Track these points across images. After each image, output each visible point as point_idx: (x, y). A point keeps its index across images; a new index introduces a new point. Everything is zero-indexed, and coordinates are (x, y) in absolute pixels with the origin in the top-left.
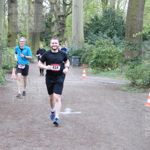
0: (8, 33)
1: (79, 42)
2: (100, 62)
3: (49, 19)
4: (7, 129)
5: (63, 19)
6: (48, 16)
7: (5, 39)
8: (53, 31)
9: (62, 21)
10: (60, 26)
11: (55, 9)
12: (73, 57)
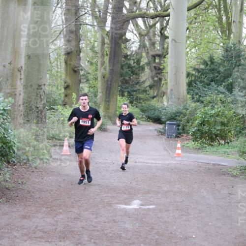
0: (65, 83)
1: (179, 99)
2: (207, 131)
3: (136, 61)
4: (35, 226)
5: (160, 60)
6: (135, 56)
8: (142, 80)
9: (157, 63)
10: (154, 72)
11: (148, 45)
12: (168, 122)
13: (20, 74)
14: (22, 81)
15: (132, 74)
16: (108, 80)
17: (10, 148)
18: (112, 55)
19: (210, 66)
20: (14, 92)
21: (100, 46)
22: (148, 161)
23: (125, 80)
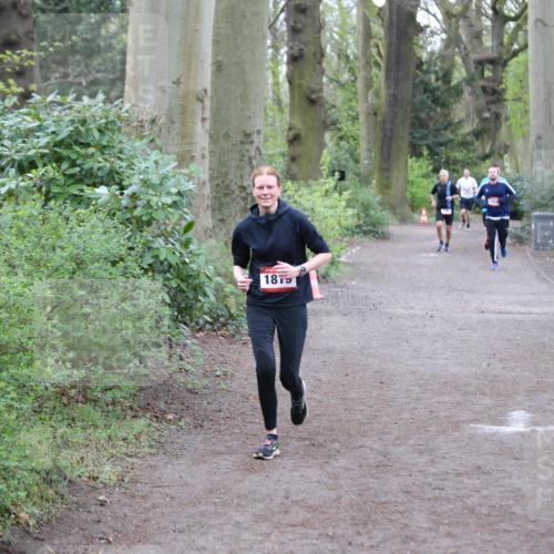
0: (290, 129)
3: (440, 75)
4: (283, 493)
5: (494, 72)
6: (439, 63)
7: (278, 150)
8: (456, 120)
9: (489, 79)
10: (482, 101)
11: (464, 38)
12: (537, 213)
13: (203, 108)
14: (208, 125)
15: (434, 106)
16: (384, 121)
17: (198, 289)
18: (393, 60)
20: (189, 152)
21: (361, 43)
22: (509, 308)
23: (417, 118)
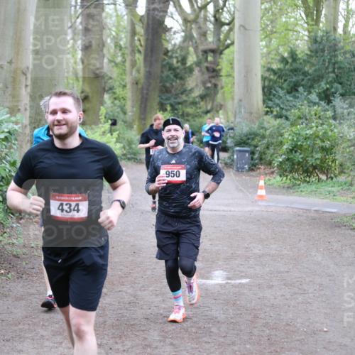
0: (82, 92)
3: (180, 59)
5: (214, 57)
6: (179, 51)
8: (189, 88)
9: (211, 63)
10: (206, 76)
11: (195, 35)
13: (26, 78)
14: (29, 89)
15: (175, 79)
16: (142, 88)
19: (291, 65)
20: (17, 106)
21: (129, 38)
23: (164, 86)
